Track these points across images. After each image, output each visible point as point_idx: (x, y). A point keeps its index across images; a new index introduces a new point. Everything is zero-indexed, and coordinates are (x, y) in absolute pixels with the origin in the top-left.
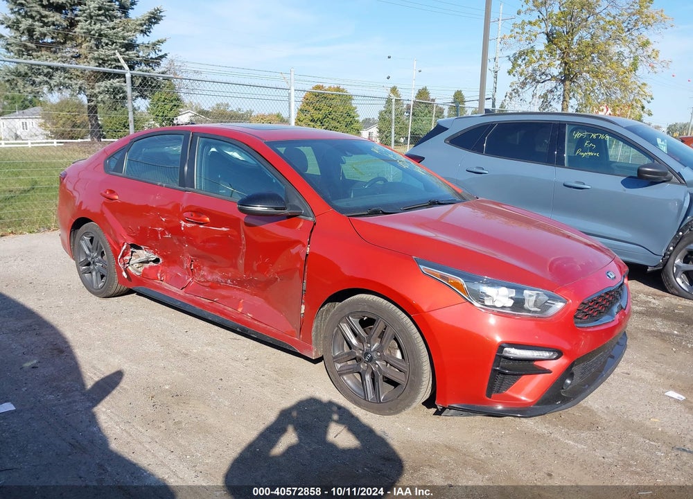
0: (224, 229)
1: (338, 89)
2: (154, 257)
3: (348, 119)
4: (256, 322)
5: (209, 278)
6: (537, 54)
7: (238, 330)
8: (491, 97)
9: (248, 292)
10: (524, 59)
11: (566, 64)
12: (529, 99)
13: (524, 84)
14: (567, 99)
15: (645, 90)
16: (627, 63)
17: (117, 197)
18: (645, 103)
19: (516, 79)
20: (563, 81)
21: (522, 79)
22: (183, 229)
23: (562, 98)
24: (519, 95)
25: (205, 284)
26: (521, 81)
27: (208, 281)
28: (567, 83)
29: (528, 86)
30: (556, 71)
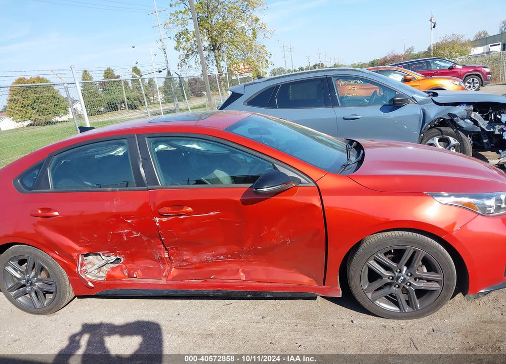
0: (212, 213)
1: (39, 79)
2: (113, 258)
3: (55, 101)
4: (266, 284)
5: (195, 260)
6: (191, 33)
7: (249, 296)
8: (166, 67)
9: (243, 261)
10: (183, 38)
11: (211, 37)
12: (194, 65)
13: (187, 56)
14: (219, 62)
15: (265, 49)
16: (249, 33)
17: (57, 213)
18: (267, 58)
19: (182, 53)
20: (213, 50)
21: (186, 52)
22: (157, 224)
23: (215, 61)
24: (186, 64)
25: (189, 267)
26: (185, 53)
27: (193, 264)
28: (216, 51)
29: (191, 57)
30: (206, 44)
